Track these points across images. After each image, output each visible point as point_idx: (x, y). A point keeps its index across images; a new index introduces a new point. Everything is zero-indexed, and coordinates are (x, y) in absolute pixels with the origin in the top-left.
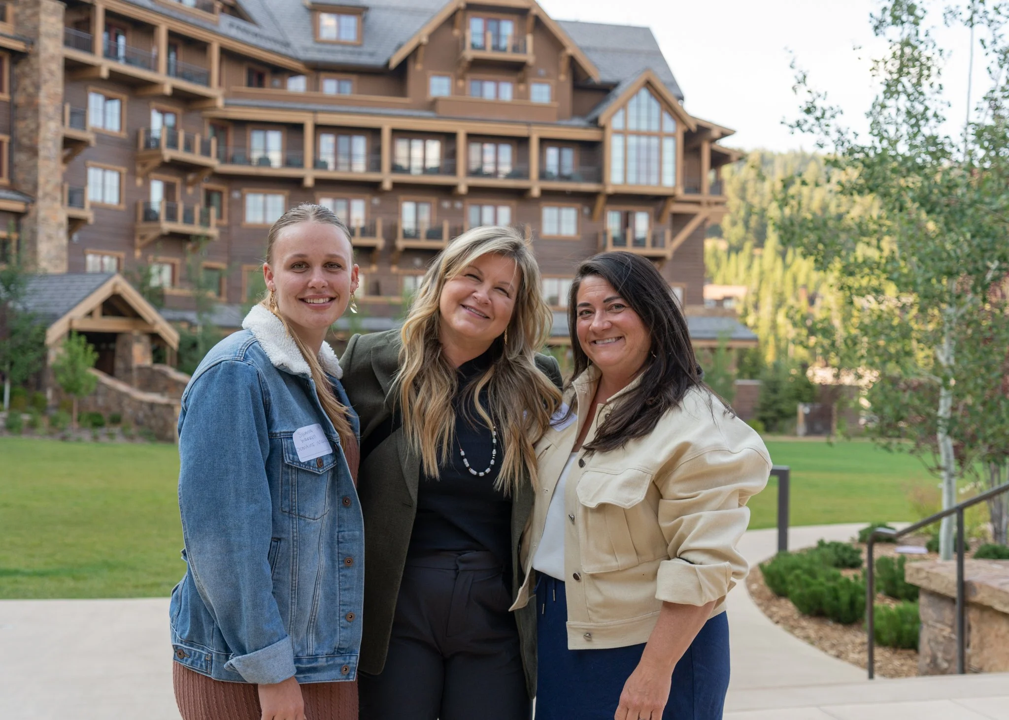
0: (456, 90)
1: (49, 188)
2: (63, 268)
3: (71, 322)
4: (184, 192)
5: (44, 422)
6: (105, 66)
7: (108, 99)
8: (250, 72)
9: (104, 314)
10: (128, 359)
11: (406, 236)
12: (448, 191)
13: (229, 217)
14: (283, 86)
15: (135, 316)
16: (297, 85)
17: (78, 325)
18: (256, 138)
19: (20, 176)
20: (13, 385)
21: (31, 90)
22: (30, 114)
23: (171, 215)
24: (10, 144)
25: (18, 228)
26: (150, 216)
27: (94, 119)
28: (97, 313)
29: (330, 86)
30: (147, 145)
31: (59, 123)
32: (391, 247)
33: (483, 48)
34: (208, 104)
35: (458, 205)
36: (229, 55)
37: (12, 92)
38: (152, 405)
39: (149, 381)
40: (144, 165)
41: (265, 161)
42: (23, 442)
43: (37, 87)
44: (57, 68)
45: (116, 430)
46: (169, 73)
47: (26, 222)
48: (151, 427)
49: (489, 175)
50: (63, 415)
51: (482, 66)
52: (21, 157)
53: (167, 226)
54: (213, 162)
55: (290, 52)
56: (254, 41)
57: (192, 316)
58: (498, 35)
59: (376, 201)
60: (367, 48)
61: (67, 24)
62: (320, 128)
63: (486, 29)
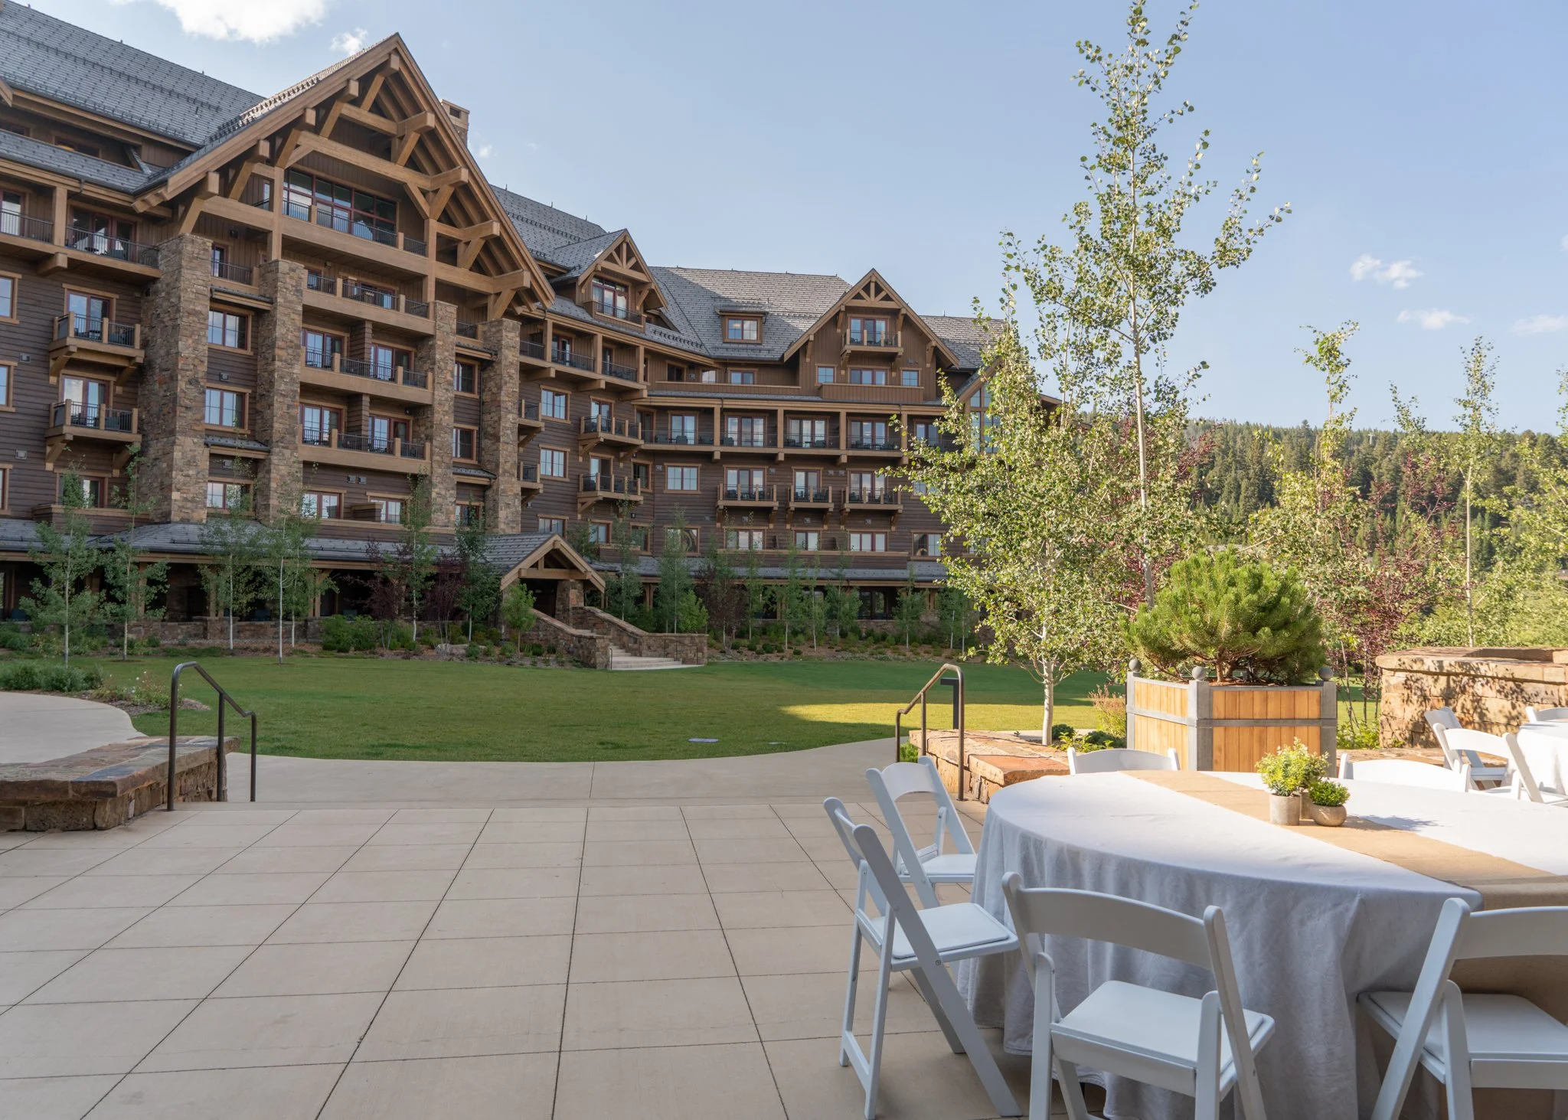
0: (839, 379)
1: (507, 466)
2: (518, 529)
3: (519, 572)
4: (616, 467)
5: (497, 651)
6: (553, 368)
7: (558, 394)
8: (671, 368)
9: (546, 566)
10: (565, 600)
11: (797, 499)
12: (833, 461)
13: (653, 486)
14: (699, 379)
15: (572, 567)
16: (709, 377)
17: (524, 574)
18: (676, 422)
19: (486, 457)
20: (475, 622)
21: (495, 390)
22: (493, 409)
23: (606, 486)
24: (479, 433)
25: (484, 498)
26: (589, 486)
27: (545, 410)
28: (541, 565)
29: (735, 378)
30: (587, 430)
31: (516, 416)
32: (785, 508)
33: (861, 343)
34: (636, 395)
35: (842, 472)
36: (652, 355)
37: (480, 393)
38: (580, 638)
39: (582, 621)
40: (584, 446)
41: (683, 440)
42: (478, 666)
43: (500, 388)
44: (514, 372)
45: (552, 657)
46: (604, 372)
47: (489, 493)
48: (579, 656)
49: (867, 448)
50: (509, 646)
51: (859, 358)
52: (486, 443)
53: (602, 494)
54: (639, 441)
55: (703, 352)
56: (674, 343)
57: (618, 567)
58: (874, 332)
59: (773, 470)
60: (766, 346)
61: (522, 336)
62: (726, 412)
63: (863, 327)
